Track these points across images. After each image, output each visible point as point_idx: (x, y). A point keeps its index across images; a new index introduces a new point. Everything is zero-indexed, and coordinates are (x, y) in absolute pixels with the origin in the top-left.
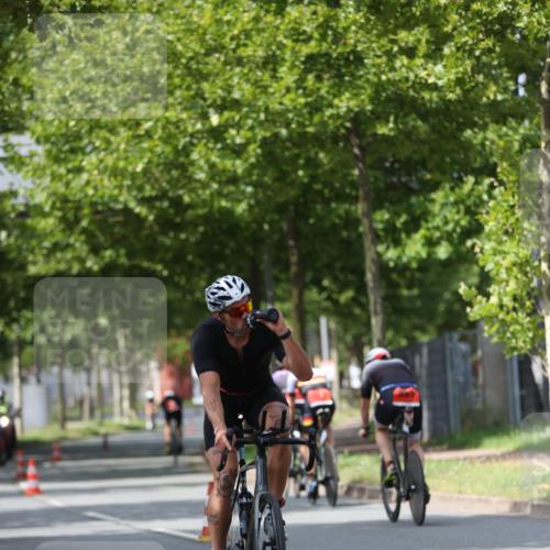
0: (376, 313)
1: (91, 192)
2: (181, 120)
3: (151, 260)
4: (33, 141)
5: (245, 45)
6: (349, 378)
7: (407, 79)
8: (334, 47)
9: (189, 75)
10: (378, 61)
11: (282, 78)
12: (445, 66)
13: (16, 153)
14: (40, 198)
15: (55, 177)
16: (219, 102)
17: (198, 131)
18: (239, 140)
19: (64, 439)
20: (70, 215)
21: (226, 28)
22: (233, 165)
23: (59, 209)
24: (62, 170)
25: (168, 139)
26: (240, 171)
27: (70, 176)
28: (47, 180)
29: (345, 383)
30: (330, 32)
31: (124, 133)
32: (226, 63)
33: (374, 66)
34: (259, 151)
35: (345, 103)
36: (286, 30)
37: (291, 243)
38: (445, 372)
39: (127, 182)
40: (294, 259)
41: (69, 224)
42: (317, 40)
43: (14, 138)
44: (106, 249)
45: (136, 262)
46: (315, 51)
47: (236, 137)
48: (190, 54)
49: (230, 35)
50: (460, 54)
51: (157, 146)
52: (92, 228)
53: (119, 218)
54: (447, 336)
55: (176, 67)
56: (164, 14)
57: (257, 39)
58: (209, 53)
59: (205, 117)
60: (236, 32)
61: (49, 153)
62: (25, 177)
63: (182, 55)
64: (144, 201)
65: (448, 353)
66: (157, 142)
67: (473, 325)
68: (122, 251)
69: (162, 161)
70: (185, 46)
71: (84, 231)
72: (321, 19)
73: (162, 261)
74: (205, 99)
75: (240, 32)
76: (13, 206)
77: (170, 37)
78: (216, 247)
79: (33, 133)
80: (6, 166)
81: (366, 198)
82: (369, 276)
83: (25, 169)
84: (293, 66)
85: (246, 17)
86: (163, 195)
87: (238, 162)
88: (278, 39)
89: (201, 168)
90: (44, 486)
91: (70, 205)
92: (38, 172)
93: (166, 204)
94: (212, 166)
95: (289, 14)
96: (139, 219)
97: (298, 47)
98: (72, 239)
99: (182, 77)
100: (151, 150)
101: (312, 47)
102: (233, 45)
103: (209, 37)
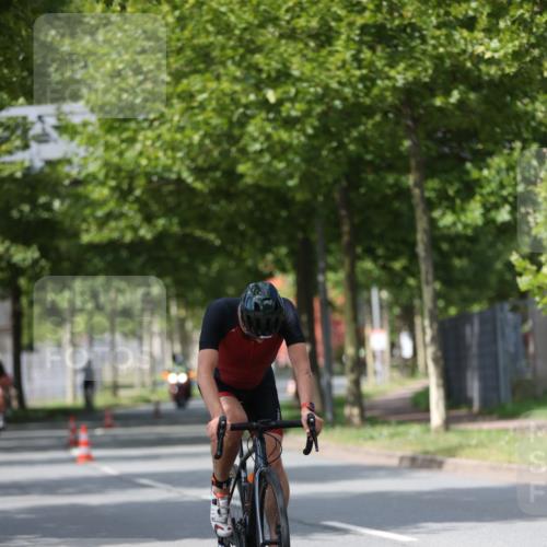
0: (427, 283)
1: (144, 162)
2: (235, 92)
3: (204, 229)
4: (87, 110)
5: (299, 17)
6: (400, 347)
7: (464, 51)
8: (389, 17)
9: (241, 46)
10: (438, 33)
11: (337, 51)
12: (500, 41)
13: (69, 123)
14: (94, 167)
15: (108, 147)
16: (273, 74)
17: (251, 103)
18: (294, 113)
19: (117, 406)
20: (125, 186)
23: (113, 178)
24: (114, 139)
25: (221, 110)
26: (295, 142)
27: (124, 146)
28: (100, 151)
29: (396, 351)
30: (385, 3)
31: (178, 105)
32: (282, 36)
33: (433, 38)
34: (316, 123)
35: (400, 76)
37: (343, 212)
38: (495, 341)
39: (179, 154)
40: (346, 228)
41: (123, 194)
42: (372, 11)
43: (68, 107)
44: (158, 217)
45: (188, 230)
46: (371, 22)
47: (295, 111)
48: (243, 26)
49: (284, 8)
50: (514, 28)
51: (211, 118)
52: (145, 197)
53: (171, 187)
54: (498, 306)
55: (229, 39)
57: (312, 11)
58: (262, 25)
59: (258, 89)
60: (290, 3)
62: (79, 146)
63: (235, 26)
64: (199, 172)
65: (499, 324)
66: (211, 114)
67: (524, 295)
68: (175, 220)
69: (218, 132)
70: (238, 17)
71: (137, 200)
73: (214, 230)
74: (260, 71)
75: (295, 5)
76: (68, 176)
77: (223, 9)
78: (268, 216)
80: (60, 135)
81: (418, 169)
82: (421, 250)
83: (78, 139)
84: (349, 39)
86: (213, 168)
87: (294, 134)
88: (333, 10)
89: (255, 140)
90: (96, 453)
91: (123, 174)
92: (92, 140)
93: (218, 174)
94: (268, 137)
96: (191, 190)
97: (352, 17)
98: (126, 208)
99: (234, 48)
100: (207, 123)
101: (367, 18)
102: (287, 17)
103: (262, 8)
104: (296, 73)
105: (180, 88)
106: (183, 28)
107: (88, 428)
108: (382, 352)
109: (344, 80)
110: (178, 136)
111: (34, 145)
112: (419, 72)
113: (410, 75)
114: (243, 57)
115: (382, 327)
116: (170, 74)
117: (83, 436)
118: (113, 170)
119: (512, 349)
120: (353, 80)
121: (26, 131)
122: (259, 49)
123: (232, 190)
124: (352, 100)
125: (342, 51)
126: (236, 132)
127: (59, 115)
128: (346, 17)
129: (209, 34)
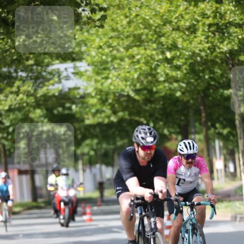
0: (241, 138)
1: (112, 87)
2: (152, 55)
3: (139, 116)
4: (86, 65)
5: (181, 21)
6: (229, 168)
8: (220, 20)
9: (155, 34)
11: (198, 36)
13: (79, 71)
14: (90, 90)
15: (96, 81)
16: (170, 46)
17: (160, 59)
18: (178, 63)
20: (104, 98)
21: (172, 14)
22: (176, 74)
23: (99, 95)
24: (99, 78)
25: (147, 63)
26: (179, 76)
27: (103, 81)
28: (93, 83)
29: (227, 169)
30: (218, 14)
31: (127, 60)
32: (173, 30)
34: (188, 68)
35: (225, 47)
36: (199, 13)
37: (202, 108)
39: (129, 83)
40: (204, 115)
41: (103, 102)
42: (213, 18)
43: (78, 64)
44: (119, 112)
45: (133, 118)
46: (212, 22)
48: (156, 25)
49: (174, 17)
51: (142, 67)
52: (114, 102)
53: (125, 99)
55: (150, 31)
56: (143, 8)
57: (187, 17)
58: (164, 25)
59: (163, 53)
60: (177, 15)
61: (94, 70)
62: (83, 81)
63: (152, 25)
64: (137, 91)
66: (143, 65)
68: (127, 113)
69: (146, 73)
70: (154, 21)
71: (110, 104)
72: (214, 9)
73: (144, 117)
74: (163, 45)
75: (179, 15)
76: (78, 94)
77: (147, 18)
78: (168, 110)
79: (87, 61)
80: (75, 76)
82: (237, 122)
83: (83, 77)
84: (203, 31)
85: (181, 8)
86: (145, 89)
87: (179, 73)
88: (195, 17)
89: (162, 76)
91: (103, 93)
92: (89, 79)
93: (145, 92)
94: (167, 75)
95: (200, 6)
96: (135, 100)
97: (204, 20)
98: (104, 108)
99: (152, 35)
100: (140, 69)
101: (210, 21)
102: (176, 21)
103: (165, 17)
104: (180, 46)
105: (128, 53)
106: (130, 27)
107: (90, 207)
108: (221, 170)
109: (201, 49)
110: (128, 75)
111: (63, 81)
112: (233, 45)
113: (229, 46)
114: (156, 39)
115: (220, 158)
116: (124, 48)
117: (88, 210)
118: (99, 92)
120: (206, 49)
121: (59, 76)
122: (163, 35)
123: (152, 99)
124: (205, 58)
125: (200, 36)
126: (154, 72)
127: (75, 68)
128: (201, 21)
129: (140, 28)
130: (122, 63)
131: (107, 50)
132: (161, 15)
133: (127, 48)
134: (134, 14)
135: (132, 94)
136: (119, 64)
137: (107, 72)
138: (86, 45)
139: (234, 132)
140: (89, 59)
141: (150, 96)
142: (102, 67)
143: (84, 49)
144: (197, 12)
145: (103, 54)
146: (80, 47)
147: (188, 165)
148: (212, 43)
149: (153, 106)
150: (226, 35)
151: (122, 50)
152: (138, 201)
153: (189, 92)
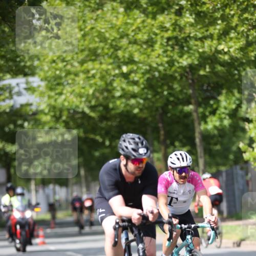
0: (201, 157)
1: (66, 104)
2: (108, 69)
3: (94, 134)
4: (39, 80)
5: (138, 34)
8: (179, 34)
9: (112, 48)
11: (156, 50)
13: (32, 86)
14: (43, 107)
15: (50, 97)
16: (127, 60)
17: (117, 74)
18: (136, 79)
20: (58, 113)
21: (129, 26)
22: (133, 89)
23: (53, 111)
24: (52, 94)
25: (102, 78)
26: (136, 91)
27: (57, 96)
28: (46, 99)
30: (177, 27)
31: (82, 76)
32: (130, 43)
35: (185, 62)
36: (157, 26)
37: (160, 125)
38: (233, 184)
39: (84, 99)
40: (162, 132)
41: (57, 119)
42: (172, 31)
43: (31, 79)
45: (87, 135)
46: (171, 36)
47: (135, 77)
48: (112, 38)
49: (131, 29)
51: (97, 81)
52: (68, 120)
53: (79, 115)
54: (234, 167)
55: (106, 44)
56: (99, 20)
57: (144, 31)
58: (122, 37)
59: (119, 67)
60: (134, 28)
61: (47, 86)
62: (36, 97)
63: (109, 39)
64: (92, 108)
67: (247, 162)
68: (82, 130)
69: (101, 88)
70: (110, 34)
71: (64, 121)
72: (173, 21)
74: (119, 59)
75: (136, 28)
76: (31, 110)
77: (103, 31)
78: (125, 127)
79: (39, 76)
80: (27, 92)
81: (195, 104)
82: (197, 141)
83: (36, 93)
84: (161, 44)
85: (139, 21)
86: (101, 105)
87: (135, 87)
88: (153, 30)
89: (118, 91)
92: (42, 94)
93: (101, 108)
94: (123, 89)
95: (158, 18)
96: (90, 118)
97: (163, 34)
98: (58, 126)
99: (108, 49)
100: (95, 84)
101: (169, 34)
102: (133, 34)
103: (121, 30)
104: (136, 59)
105: (83, 68)
106: (85, 40)
107: (43, 229)
109: (159, 63)
110: (83, 91)
111: (15, 97)
112: (193, 60)
113: (189, 61)
114: (112, 53)
116: (79, 62)
117: (41, 233)
118: (53, 108)
119: (241, 187)
120: (164, 63)
121: (10, 92)
122: (120, 48)
123: (108, 116)
124: (163, 72)
125: (158, 50)
126: (110, 88)
127: (27, 83)
128: (160, 34)
129: (96, 42)
130: (77, 79)
131: (61, 65)
132: (117, 27)
133: (82, 63)
134: (89, 27)
135: (87, 110)
136: (73, 80)
137: (61, 87)
138: (39, 59)
139: (194, 151)
140: (42, 74)
141: (106, 112)
142: (55, 83)
143: (36, 63)
144: (155, 25)
145: (56, 69)
146: (33, 61)
147: (182, 180)
148: (171, 57)
149: (109, 123)
150: (186, 49)
151: (76, 64)
152: (124, 224)
153: (147, 108)
